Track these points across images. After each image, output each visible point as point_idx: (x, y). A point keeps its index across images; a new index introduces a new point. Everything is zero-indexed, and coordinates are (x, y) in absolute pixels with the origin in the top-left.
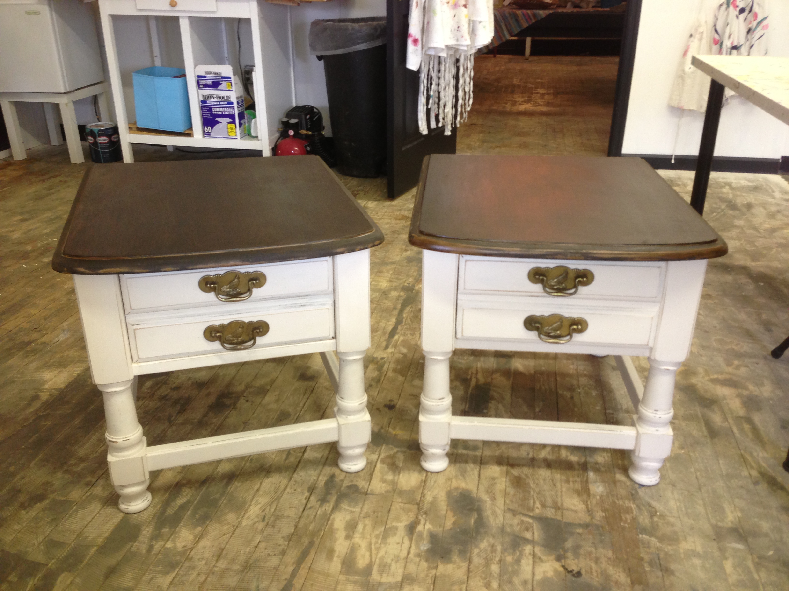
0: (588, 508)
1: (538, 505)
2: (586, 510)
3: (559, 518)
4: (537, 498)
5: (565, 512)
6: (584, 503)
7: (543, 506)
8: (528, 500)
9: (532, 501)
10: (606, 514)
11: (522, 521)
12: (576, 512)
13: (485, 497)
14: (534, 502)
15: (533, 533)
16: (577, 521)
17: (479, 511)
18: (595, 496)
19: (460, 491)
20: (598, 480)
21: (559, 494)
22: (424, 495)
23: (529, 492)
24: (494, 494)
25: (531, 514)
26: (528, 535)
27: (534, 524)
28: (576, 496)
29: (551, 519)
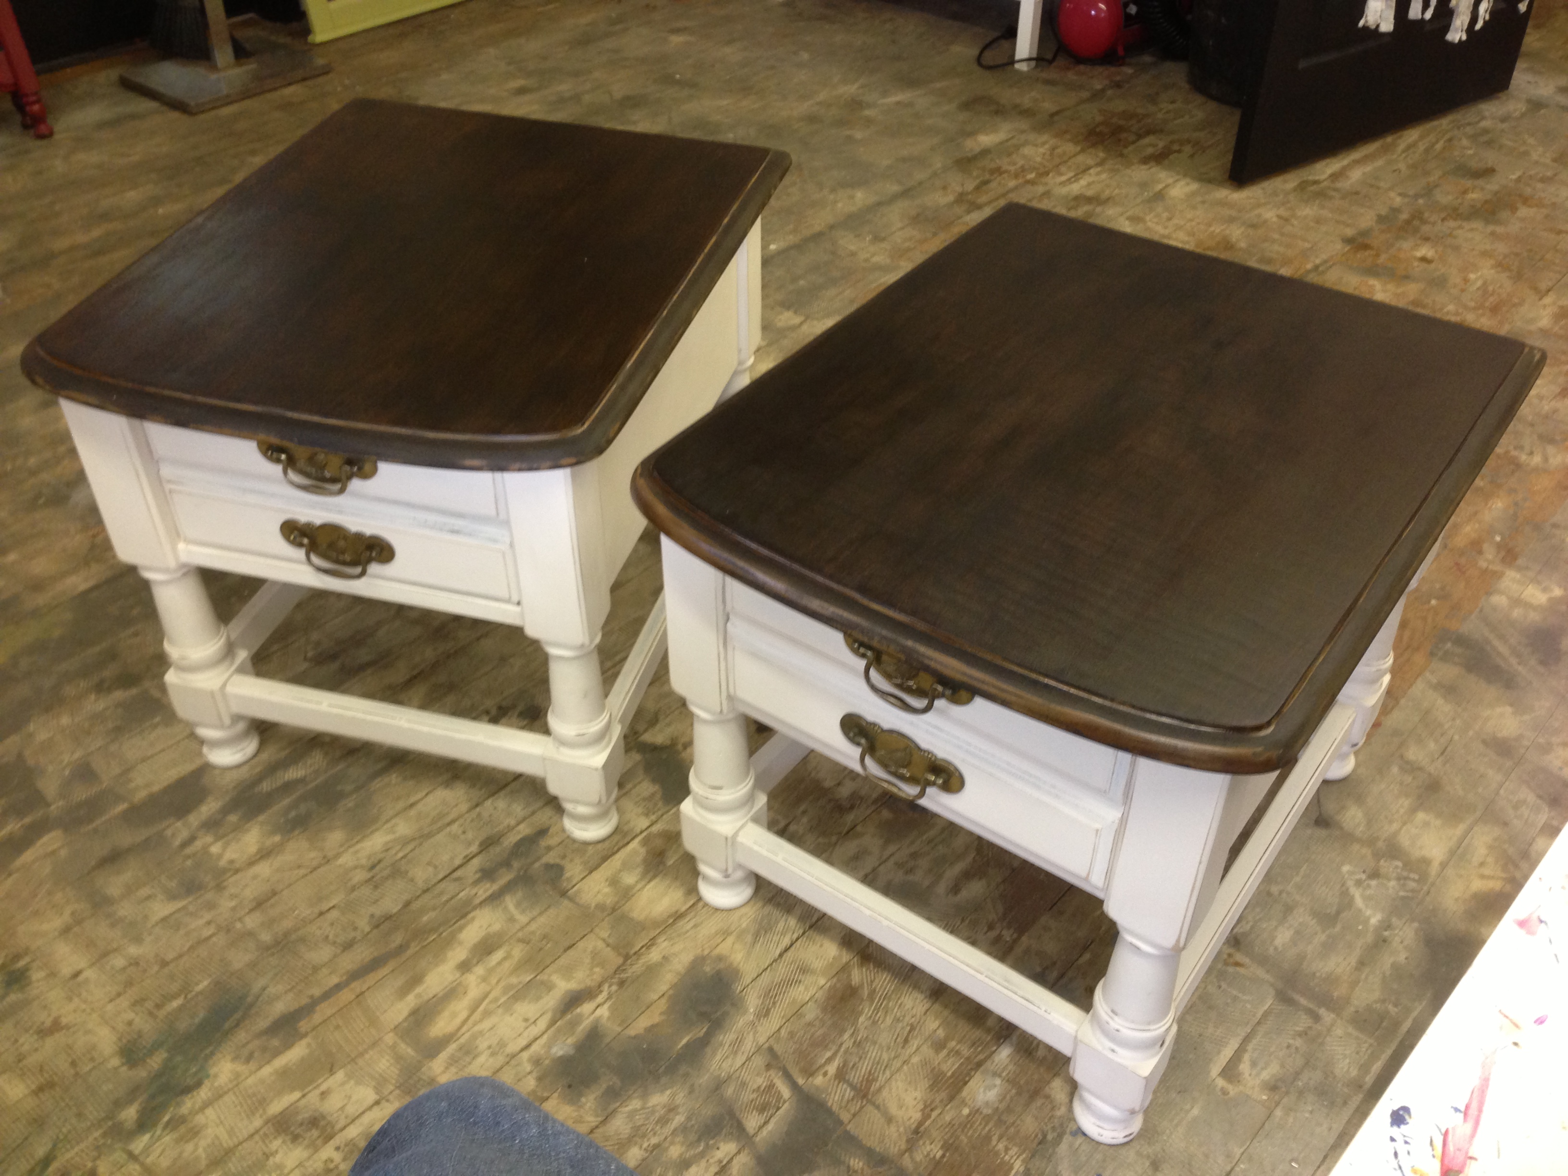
0: (920, 1124)
1: (832, 1069)
2: (914, 1126)
3: (845, 1116)
4: (846, 1052)
5: (870, 1108)
6: (923, 1110)
7: (841, 1076)
8: (826, 1048)
9: (828, 1054)
10: (943, 1156)
11: (771, 1086)
12: (890, 1120)
13: (752, 1002)
14: (830, 1060)
15: (766, 1123)
16: (871, 1142)
17: (717, 1024)
18: (964, 1103)
19: (721, 966)
20: (1004, 1074)
21: (897, 1064)
22: (652, 945)
23: (842, 1031)
24: (774, 1003)
25: (801, 1081)
26: (752, 1122)
27: (786, 1105)
28: (925, 1084)
29: (829, 1112)
